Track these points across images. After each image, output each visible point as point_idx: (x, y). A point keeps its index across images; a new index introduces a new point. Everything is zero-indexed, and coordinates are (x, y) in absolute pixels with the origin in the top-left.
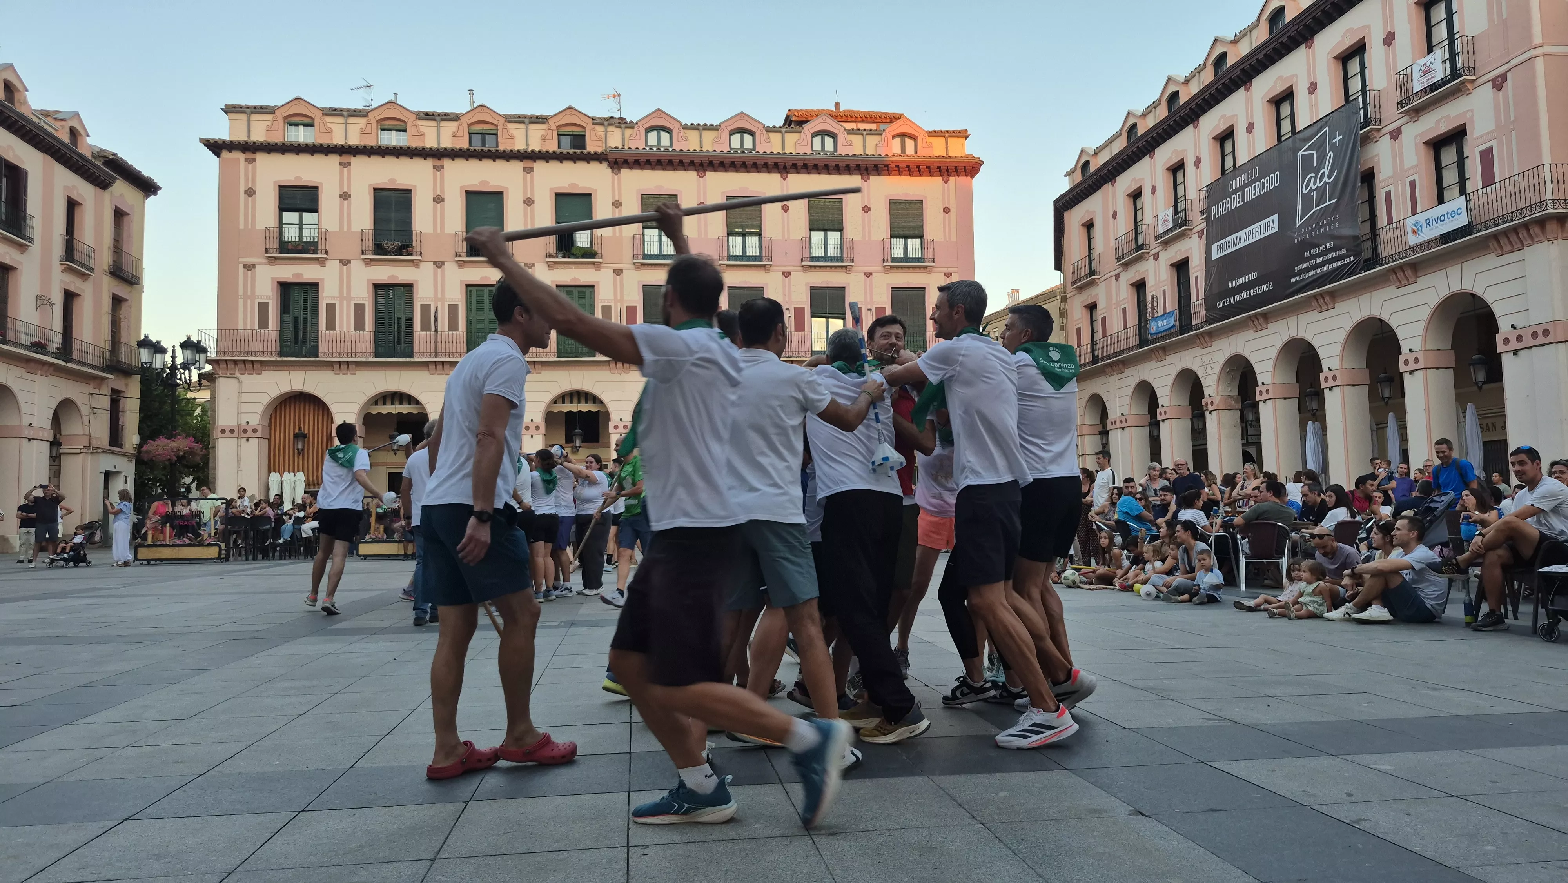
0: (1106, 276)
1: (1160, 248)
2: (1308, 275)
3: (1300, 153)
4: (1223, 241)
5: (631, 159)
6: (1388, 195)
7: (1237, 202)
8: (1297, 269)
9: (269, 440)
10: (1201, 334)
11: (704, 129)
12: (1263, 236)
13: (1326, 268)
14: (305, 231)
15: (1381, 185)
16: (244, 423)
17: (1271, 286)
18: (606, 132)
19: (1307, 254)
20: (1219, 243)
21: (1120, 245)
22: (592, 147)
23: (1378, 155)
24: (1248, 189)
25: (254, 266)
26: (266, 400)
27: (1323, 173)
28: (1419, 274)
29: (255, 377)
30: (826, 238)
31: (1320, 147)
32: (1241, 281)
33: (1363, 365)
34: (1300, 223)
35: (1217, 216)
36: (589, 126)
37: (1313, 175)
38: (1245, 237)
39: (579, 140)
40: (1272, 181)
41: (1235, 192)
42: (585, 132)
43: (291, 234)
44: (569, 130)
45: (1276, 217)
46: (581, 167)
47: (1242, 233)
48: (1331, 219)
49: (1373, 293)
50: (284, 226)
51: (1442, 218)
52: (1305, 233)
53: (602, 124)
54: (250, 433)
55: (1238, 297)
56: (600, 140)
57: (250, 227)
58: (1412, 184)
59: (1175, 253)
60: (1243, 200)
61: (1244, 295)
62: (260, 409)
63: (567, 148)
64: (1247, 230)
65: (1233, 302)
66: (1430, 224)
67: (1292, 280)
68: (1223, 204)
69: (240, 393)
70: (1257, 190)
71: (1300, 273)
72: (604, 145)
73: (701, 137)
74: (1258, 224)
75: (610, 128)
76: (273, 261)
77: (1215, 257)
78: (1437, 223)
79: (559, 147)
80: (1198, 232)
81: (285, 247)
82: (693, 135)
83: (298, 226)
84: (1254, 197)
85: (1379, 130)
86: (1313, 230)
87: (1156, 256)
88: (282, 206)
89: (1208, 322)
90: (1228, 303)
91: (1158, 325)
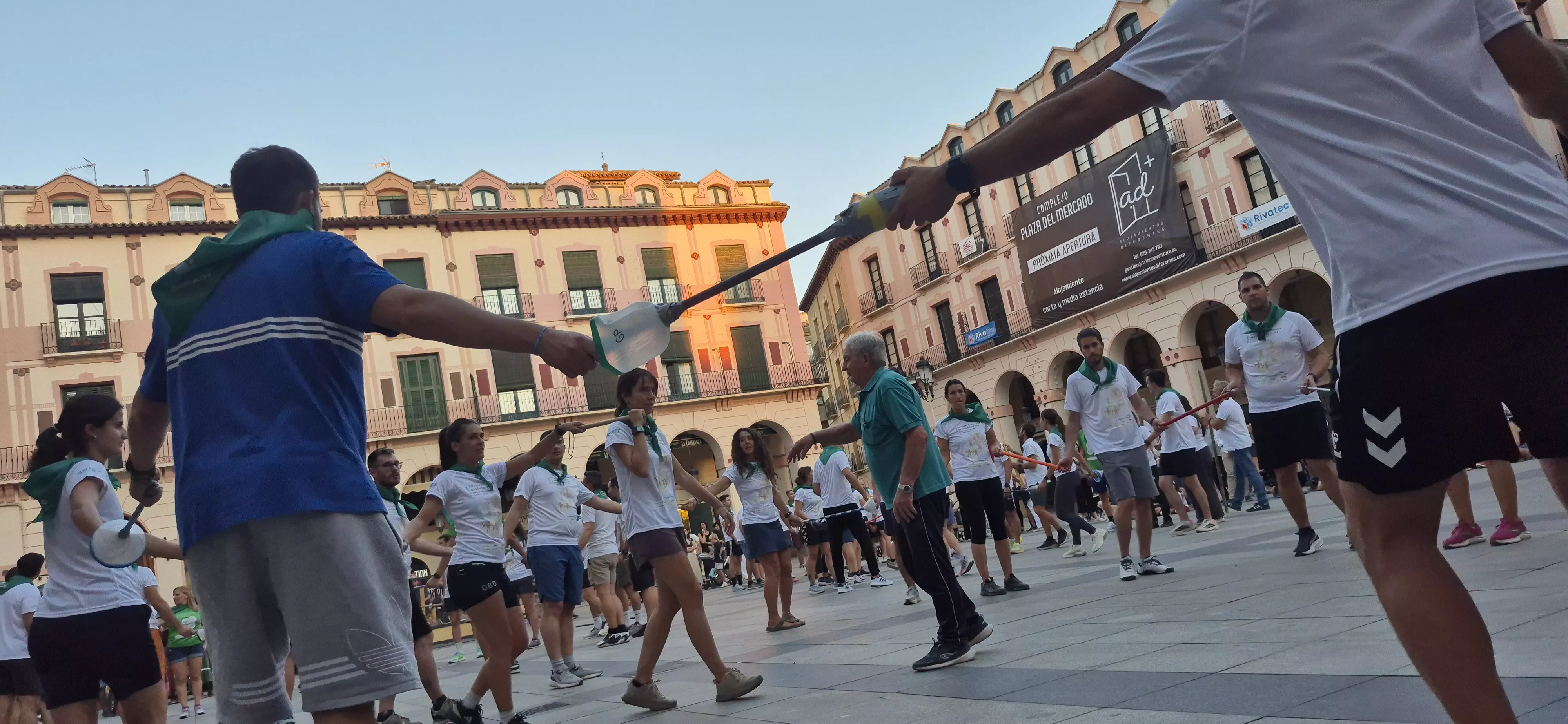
0: (901, 303)
1: (962, 270)
2: (1140, 273)
3: (1111, 176)
4: (1039, 256)
5: (462, 221)
6: (1205, 202)
7: (1048, 222)
8: (1127, 270)
10: (1025, 339)
11: (530, 188)
12: (1083, 247)
13: (1158, 266)
14: (87, 324)
15: (1196, 194)
17: (1101, 288)
18: (429, 195)
19: (1136, 257)
20: (1035, 258)
21: (915, 274)
22: (416, 210)
23: (1189, 171)
24: (1059, 210)
25: (27, 370)
27: (1140, 190)
28: (1248, 260)
30: (662, 286)
31: (1132, 169)
32: (1065, 288)
33: (1195, 343)
34: (1123, 232)
35: (1027, 237)
36: (411, 191)
37: (1129, 192)
38: (1062, 251)
39: (401, 205)
40: (1085, 201)
41: (1045, 214)
42: (407, 196)
43: (68, 329)
44: (388, 194)
45: (1095, 231)
46: (408, 232)
47: (1060, 247)
48: (1156, 226)
49: (1205, 282)
50: (60, 320)
51: (1270, 213)
52: (1131, 240)
53: (424, 188)
55: (1066, 301)
56: (423, 203)
57: (17, 325)
58: (1228, 191)
59: (982, 272)
60: (1055, 219)
61: (1073, 298)
63: (388, 213)
64: (1065, 244)
65: (1060, 306)
66: (1259, 218)
67: (1123, 280)
68: (1033, 226)
70: (1070, 210)
71: (1130, 273)
72: (428, 209)
73: (527, 196)
74: (1076, 238)
75: (433, 192)
76: (51, 362)
77: (1031, 270)
78: (1265, 217)
79: (380, 214)
80: (1004, 253)
81: (64, 344)
82: (519, 195)
83: (78, 320)
84: (1066, 216)
85: (1187, 151)
86: (1138, 237)
87: (958, 279)
88: (56, 298)
89: (1035, 327)
90: (1055, 307)
91: (977, 336)
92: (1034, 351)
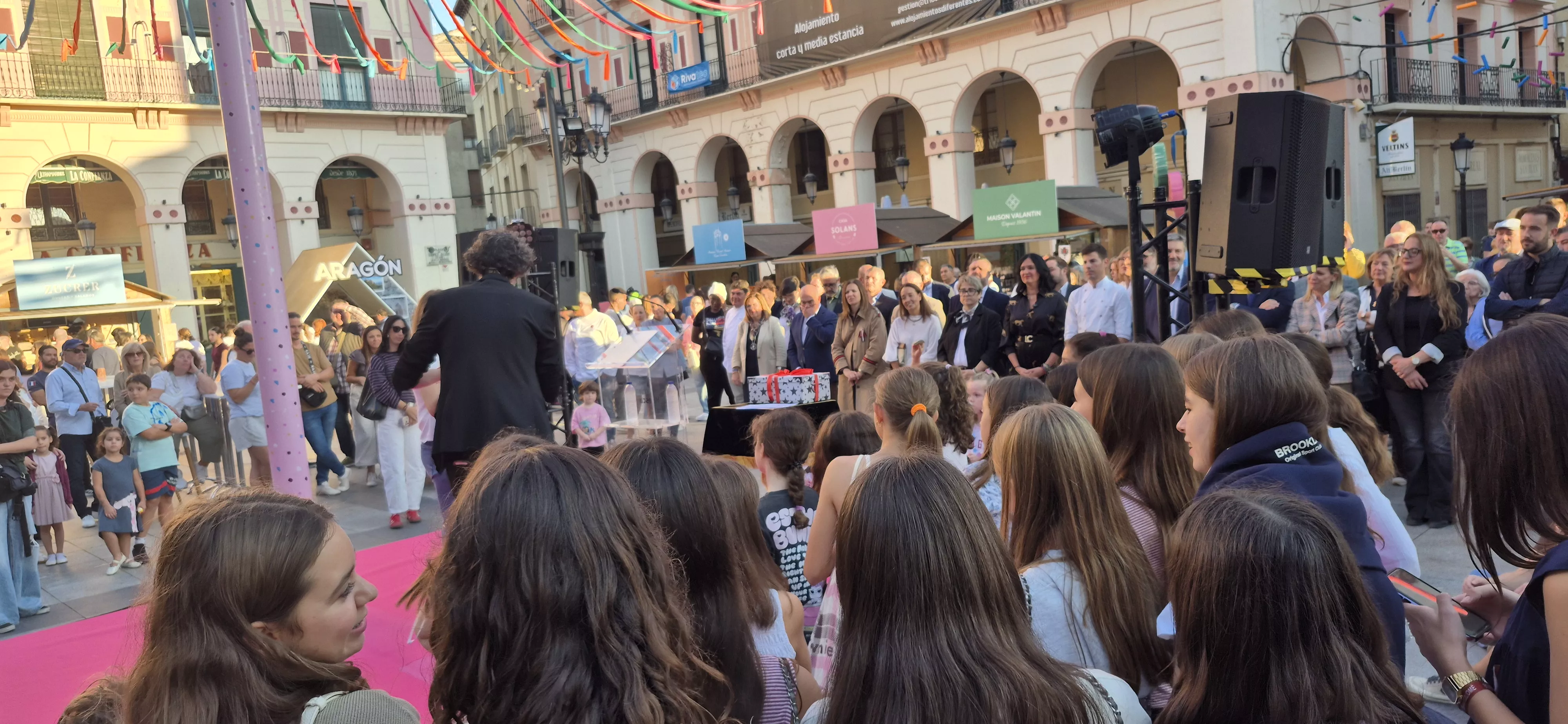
2: (916, 17)
8: (901, 9)
10: (747, 92)
13: (944, 9)
17: (860, 31)
28: (1073, 17)
32: (812, 25)
49: (1003, 41)
55: (811, 45)
61: (820, 42)
65: (801, 51)
67: (894, 23)
71: (905, 15)
89: (762, 77)
90: (794, 52)
91: (683, 80)
92: (756, 112)
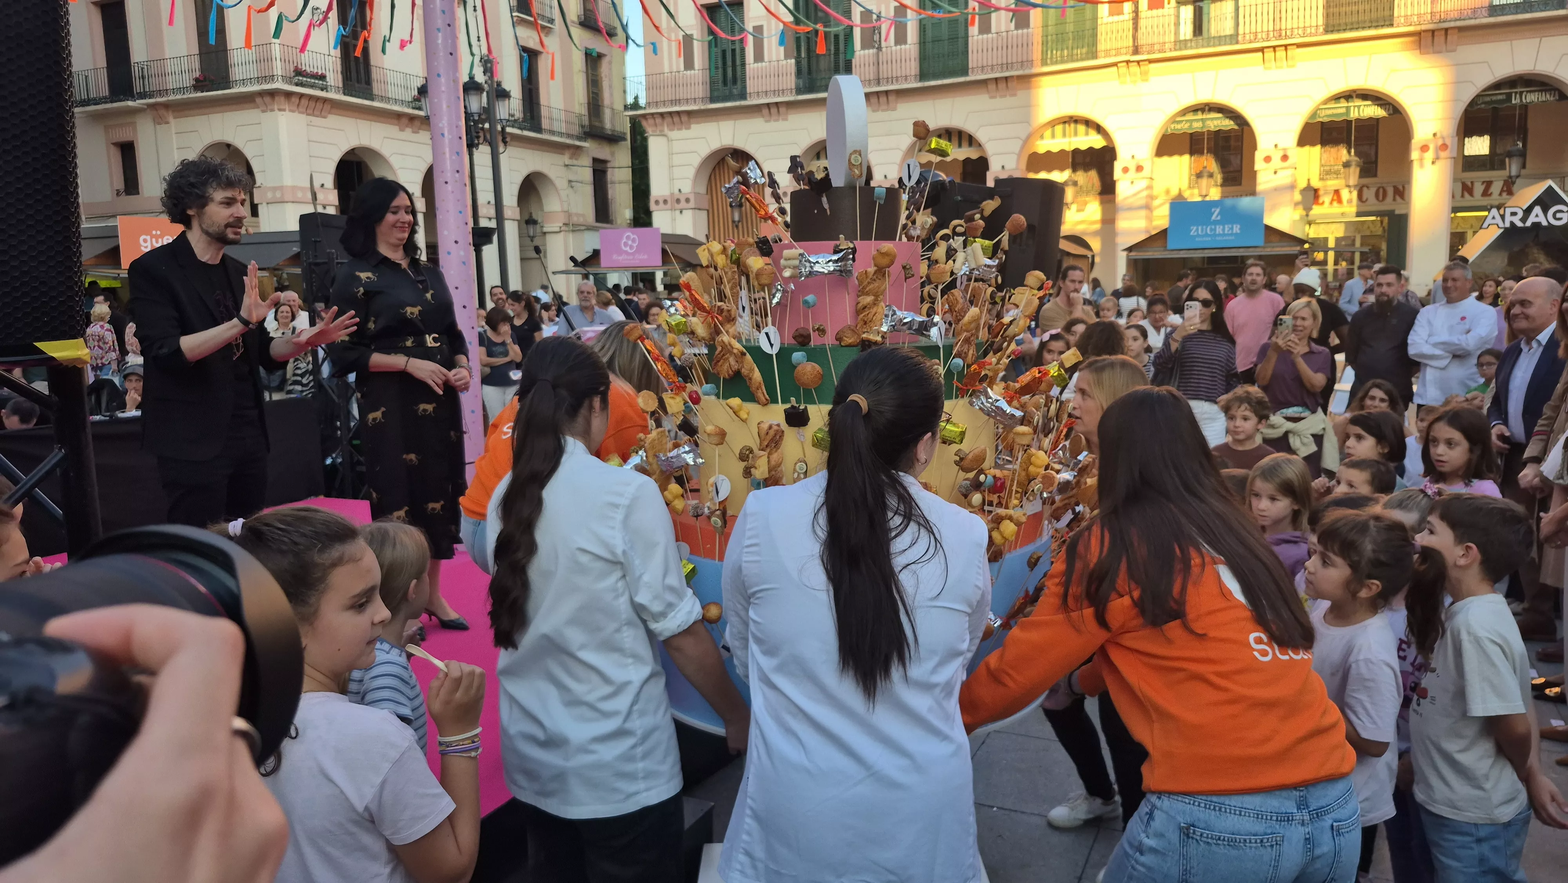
9: (708, 211)
16: (676, 191)
26: (696, 160)
29: (684, 133)
54: (683, 204)
62: (691, 172)
69: (671, 154)
